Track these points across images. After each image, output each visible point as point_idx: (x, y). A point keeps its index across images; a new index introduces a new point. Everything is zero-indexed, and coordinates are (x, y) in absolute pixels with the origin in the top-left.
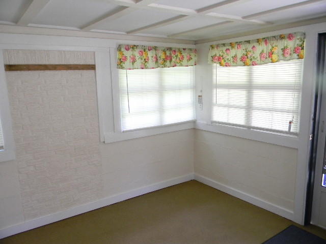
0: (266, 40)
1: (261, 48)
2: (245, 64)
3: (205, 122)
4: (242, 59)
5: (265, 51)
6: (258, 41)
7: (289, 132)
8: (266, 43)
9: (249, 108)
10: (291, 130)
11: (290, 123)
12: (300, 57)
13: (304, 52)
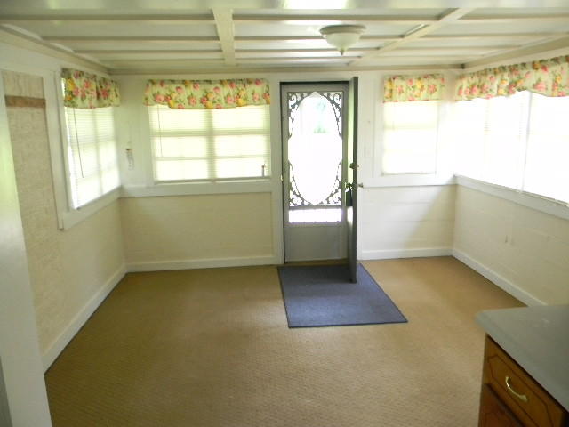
0: (231, 82)
1: (226, 90)
2: (206, 107)
3: (144, 186)
4: (202, 101)
5: (232, 94)
6: (222, 82)
7: (263, 177)
8: (232, 86)
9: (211, 158)
10: (265, 175)
11: (263, 167)
12: (268, 103)
13: (270, 98)
